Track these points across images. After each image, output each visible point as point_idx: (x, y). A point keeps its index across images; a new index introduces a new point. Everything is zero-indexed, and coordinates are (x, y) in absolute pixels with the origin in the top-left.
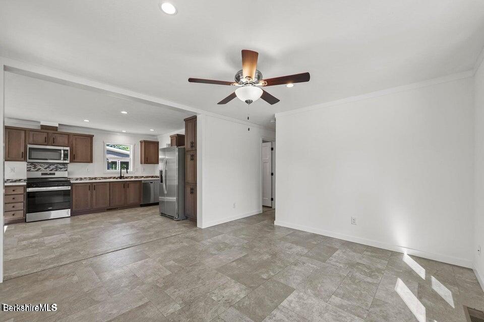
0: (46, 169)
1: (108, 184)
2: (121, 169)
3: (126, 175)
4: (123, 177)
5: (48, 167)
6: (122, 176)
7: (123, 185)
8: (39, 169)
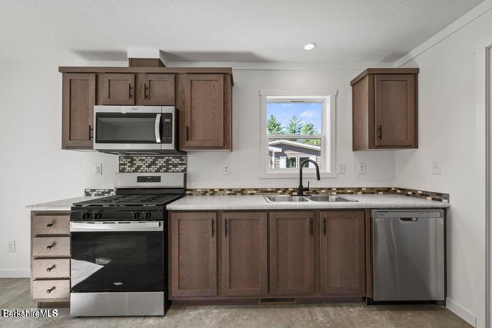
0: (149, 166)
1: (263, 217)
2: (301, 167)
3: (314, 184)
4: (307, 189)
5: (153, 163)
6: (305, 185)
7: (307, 223)
8: (139, 167)
